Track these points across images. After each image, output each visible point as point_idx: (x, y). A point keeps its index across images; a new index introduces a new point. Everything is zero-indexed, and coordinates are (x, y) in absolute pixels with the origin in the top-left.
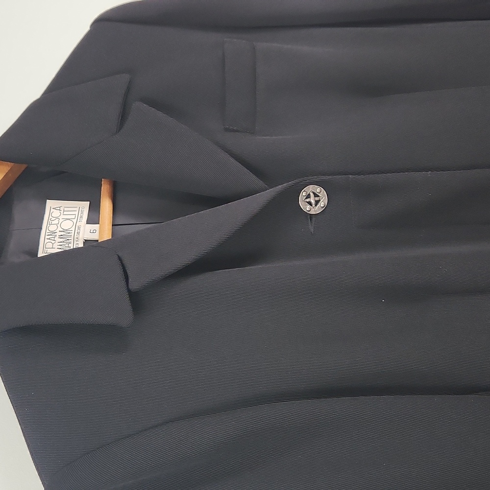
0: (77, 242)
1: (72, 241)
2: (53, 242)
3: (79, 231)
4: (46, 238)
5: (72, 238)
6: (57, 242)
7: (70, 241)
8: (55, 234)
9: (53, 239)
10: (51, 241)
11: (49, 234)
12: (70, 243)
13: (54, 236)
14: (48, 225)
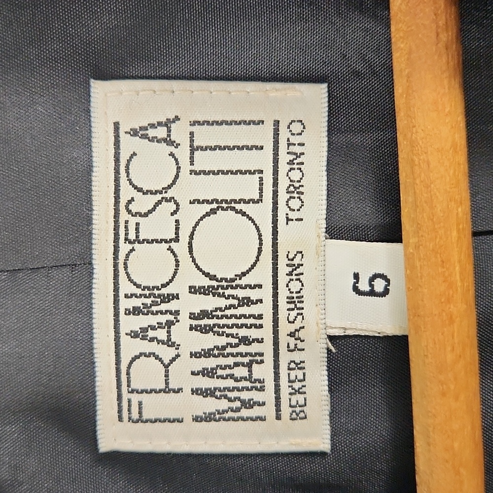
0: (297, 356)
1: (267, 348)
2: (167, 353)
3: (295, 286)
4: (124, 329)
5: (266, 333)
6: (185, 352)
7: (254, 348)
8: (173, 306)
9: (162, 334)
10: (153, 347)
11: (138, 303)
12: (256, 359)
13: (163, 319)
14: (124, 248)
